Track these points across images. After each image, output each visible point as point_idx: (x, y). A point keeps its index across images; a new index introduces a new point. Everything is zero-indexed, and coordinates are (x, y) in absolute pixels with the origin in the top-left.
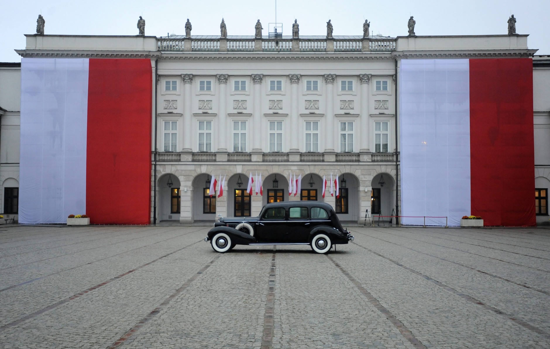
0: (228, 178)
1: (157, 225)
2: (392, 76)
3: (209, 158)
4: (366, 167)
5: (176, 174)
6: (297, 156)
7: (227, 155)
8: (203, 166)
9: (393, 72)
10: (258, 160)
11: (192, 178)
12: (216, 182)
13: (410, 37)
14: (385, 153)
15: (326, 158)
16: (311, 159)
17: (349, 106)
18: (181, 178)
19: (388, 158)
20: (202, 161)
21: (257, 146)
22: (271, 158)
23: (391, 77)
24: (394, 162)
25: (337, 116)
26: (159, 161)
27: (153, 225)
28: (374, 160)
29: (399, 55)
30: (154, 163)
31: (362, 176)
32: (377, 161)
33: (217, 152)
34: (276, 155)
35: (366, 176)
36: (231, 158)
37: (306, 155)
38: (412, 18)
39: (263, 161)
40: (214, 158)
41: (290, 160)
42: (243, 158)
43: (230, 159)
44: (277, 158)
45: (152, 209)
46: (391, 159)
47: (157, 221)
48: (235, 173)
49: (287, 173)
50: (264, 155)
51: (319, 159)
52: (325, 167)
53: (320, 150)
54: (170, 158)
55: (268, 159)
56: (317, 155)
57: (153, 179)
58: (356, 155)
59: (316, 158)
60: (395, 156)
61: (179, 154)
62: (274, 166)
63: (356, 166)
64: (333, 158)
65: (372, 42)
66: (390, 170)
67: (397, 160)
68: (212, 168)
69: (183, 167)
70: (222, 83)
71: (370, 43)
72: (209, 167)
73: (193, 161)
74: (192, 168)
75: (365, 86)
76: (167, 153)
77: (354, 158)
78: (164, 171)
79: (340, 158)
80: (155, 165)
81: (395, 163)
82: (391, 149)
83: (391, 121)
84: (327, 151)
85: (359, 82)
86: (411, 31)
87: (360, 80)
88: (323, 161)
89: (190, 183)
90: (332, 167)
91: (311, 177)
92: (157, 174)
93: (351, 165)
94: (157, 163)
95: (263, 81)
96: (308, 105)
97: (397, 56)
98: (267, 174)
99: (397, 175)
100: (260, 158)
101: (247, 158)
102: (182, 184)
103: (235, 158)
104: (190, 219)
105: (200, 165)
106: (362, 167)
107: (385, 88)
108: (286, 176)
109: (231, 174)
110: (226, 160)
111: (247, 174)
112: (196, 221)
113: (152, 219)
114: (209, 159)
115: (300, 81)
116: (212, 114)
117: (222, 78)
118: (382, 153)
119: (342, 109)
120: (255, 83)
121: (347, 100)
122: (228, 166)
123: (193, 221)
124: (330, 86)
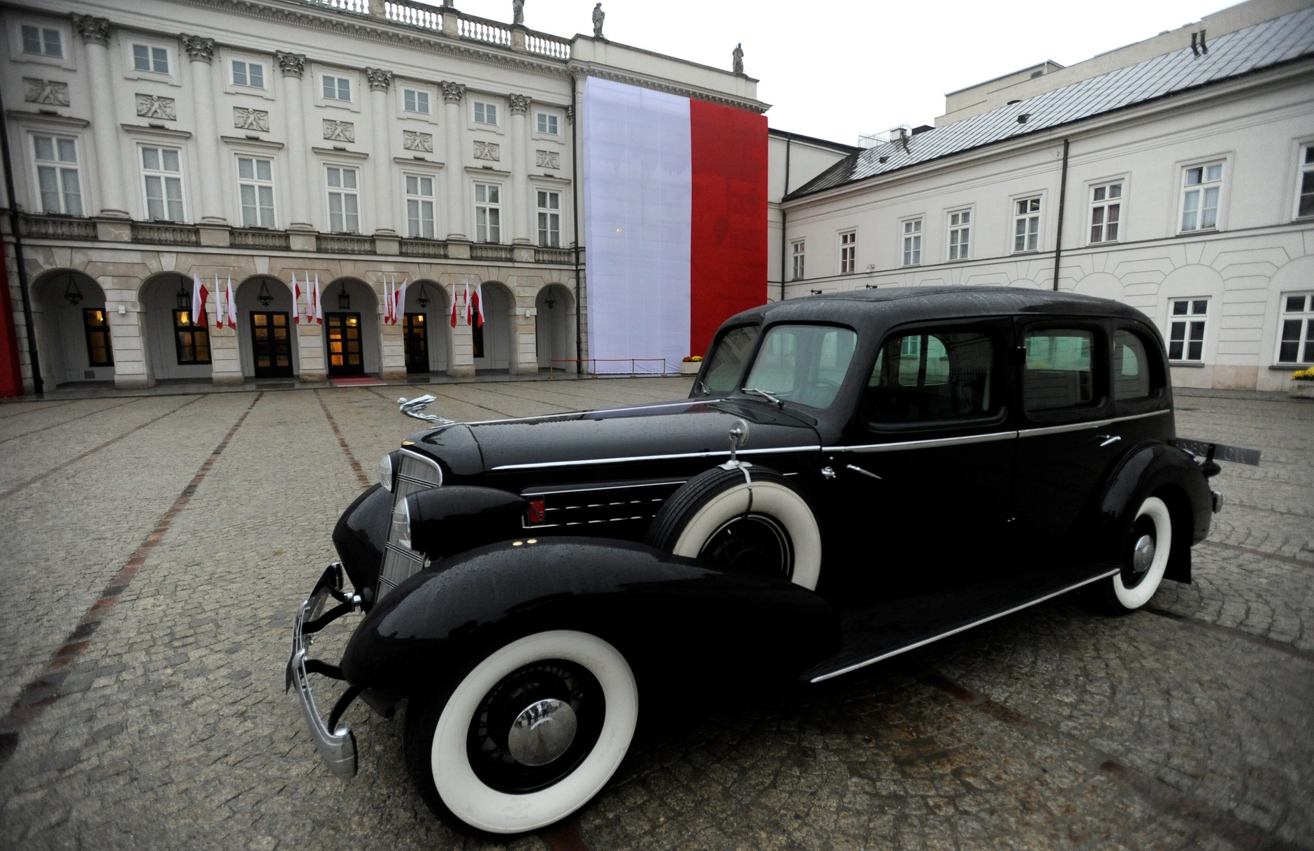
0: (237, 284)
1: (46, 397)
2: (566, 108)
3: (179, 237)
4: (527, 272)
5: (89, 271)
6: (392, 243)
7: (228, 233)
8: (165, 254)
9: (566, 101)
10: (306, 248)
11: (137, 283)
12: (204, 293)
13: (598, 41)
14: (555, 249)
15: (452, 251)
16: (421, 251)
17: (491, 155)
18: (105, 283)
19: (562, 258)
20: (160, 243)
21: (301, 218)
22: (336, 246)
23: (564, 111)
24: (572, 264)
25: (468, 170)
26: (30, 236)
27: (34, 398)
28: (539, 260)
29: (582, 69)
30: (14, 240)
31: (520, 288)
32: (544, 262)
33: (200, 225)
34: (346, 240)
35: (526, 288)
36: (239, 240)
37: (412, 244)
38: (599, 5)
39: (319, 251)
40: (193, 238)
41: (379, 252)
42: (270, 242)
43: (237, 242)
44: (349, 247)
45: (27, 358)
46: (566, 259)
47: (45, 387)
48: (253, 273)
49: (374, 279)
50: (319, 237)
51: (437, 253)
52: (450, 269)
53: (439, 235)
54: (65, 230)
55: (329, 247)
56: (434, 245)
57: (14, 281)
58: (506, 249)
59: (432, 251)
60: (574, 255)
61: (92, 223)
62: (343, 263)
63: (508, 269)
64: (465, 252)
65: (529, 36)
66: (566, 279)
67: (577, 263)
68: (191, 260)
69: (107, 256)
70: (198, 58)
71: (527, 37)
72: (182, 257)
73: (135, 241)
74: (136, 258)
75: (519, 118)
76: (52, 218)
77: (504, 255)
78: (51, 264)
79: (479, 253)
80: (18, 247)
81: (574, 268)
82: (565, 241)
83: (564, 190)
84: (452, 237)
85: (508, 109)
86: (598, 30)
87: (511, 106)
88: (446, 257)
89: (133, 295)
90: (463, 270)
91: (423, 287)
92: (27, 270)
93: (499, 267)
94: (24, 241)
95: (307, 73)
96: (409, 141)
97: (579, 69)
98: (329, 280)
99: (578, 288)
100: (311, 244)
101: (278, 242)
102: (110, 295)
103: (250, 241)
104: (145, 377)
105: (158, 252)
106: (519, 272)
107: (554, 130)
108: (371, 284)
109: (243, 277)
110: (228, 244)
111: (282, 278)
112: (160, 383)
113: (28, 381)
114: (179, 239)
115: (391, 88)
116: (176, 131)
117: (199, 47)
118: (551, 247)
119: (478, 158)
120: (287, 73)
121: (487, 141)
122: (232, 258)
123: (152, 383)
124: (453, 107)
